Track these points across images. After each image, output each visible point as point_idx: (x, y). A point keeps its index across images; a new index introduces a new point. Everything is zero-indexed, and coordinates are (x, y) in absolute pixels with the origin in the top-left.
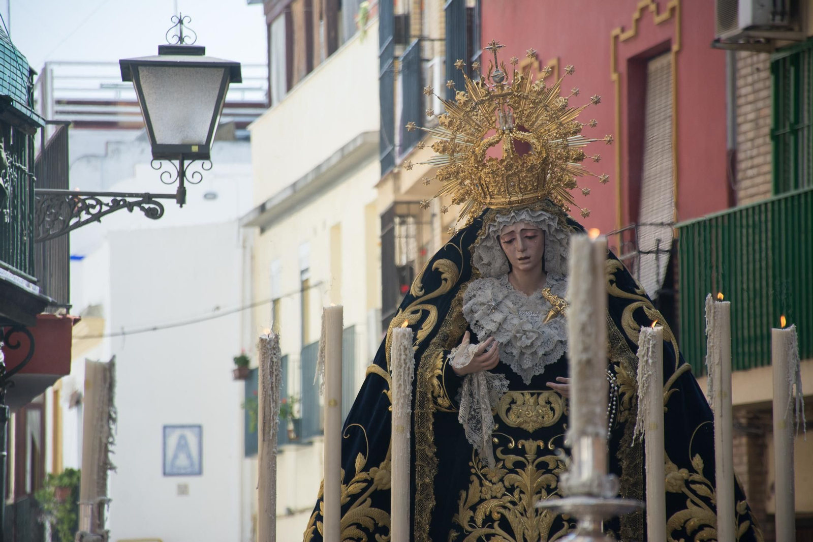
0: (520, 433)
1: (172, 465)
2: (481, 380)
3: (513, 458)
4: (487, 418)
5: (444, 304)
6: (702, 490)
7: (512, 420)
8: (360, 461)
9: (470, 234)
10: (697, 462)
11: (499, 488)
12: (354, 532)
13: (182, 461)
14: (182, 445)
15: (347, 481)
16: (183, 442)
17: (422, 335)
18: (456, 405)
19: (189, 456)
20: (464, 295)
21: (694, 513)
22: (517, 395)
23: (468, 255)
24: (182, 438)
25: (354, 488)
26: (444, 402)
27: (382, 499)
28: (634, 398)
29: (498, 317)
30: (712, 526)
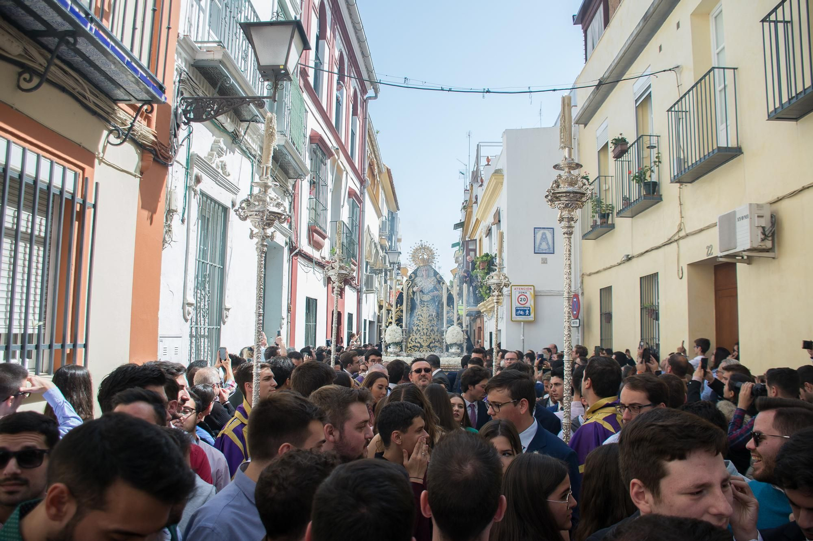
0: (424, 301)
1: (539, 248)
2: (418, 293)
3: (422, 305)
4: (419, 299)
5: (412, 281)
6: (452, 311)
7: (423, 299)
8: (399, 305)
9: (416, 270)
10: (452, 306)
11: (420, 310)
12: (397, 316)
13: (544, 246)
14: (544, 238)
15: (396, 308)
16: (544, 236)
17: (409, 286)
18: (414, 296)
19: (548, 244)
20: (416, 279)
21: (451, 314)
22: (424, 295)
23: (416, 273)
24: (544, 234)
25: (398, 309)
26: (412, 296)
27: (402, 311)
28: (442, 296)
29: (421, 283)
30: (453, 316)
